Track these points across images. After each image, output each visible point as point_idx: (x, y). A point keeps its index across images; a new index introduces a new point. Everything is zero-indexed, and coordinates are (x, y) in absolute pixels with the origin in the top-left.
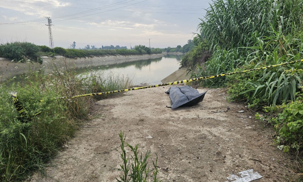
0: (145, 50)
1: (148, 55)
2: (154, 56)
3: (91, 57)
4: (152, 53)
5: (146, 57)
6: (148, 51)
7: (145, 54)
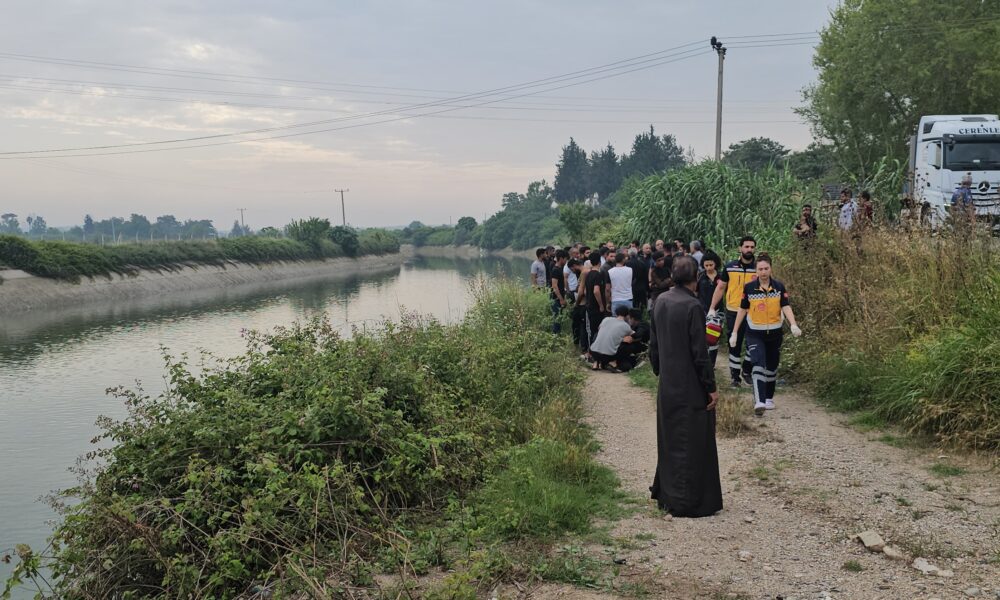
0: (334, 240)
1: (346, 259)
2: (370, 263)
3: (131, 273)
4: (364, 253)
5: (338, 268)
6: (348, 244)
7: (333, 254)
